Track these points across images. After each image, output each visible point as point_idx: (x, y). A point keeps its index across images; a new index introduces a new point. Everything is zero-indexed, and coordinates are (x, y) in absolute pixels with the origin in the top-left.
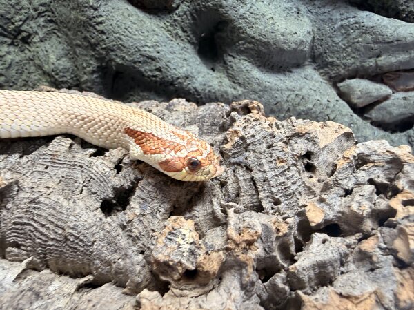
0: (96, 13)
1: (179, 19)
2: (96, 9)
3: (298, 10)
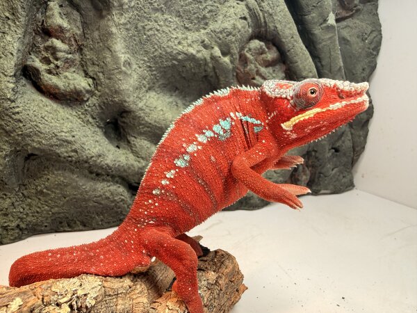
0: (13, 105)
1: (89, 109)
2: (13, 101)
3: (177, 103)
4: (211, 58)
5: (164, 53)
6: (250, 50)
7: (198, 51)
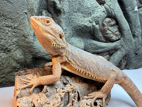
0: (33, 44)
2: (33, 43)
3: (80, 40)
4: (92, 26)
5: (77, 25)
6: (106, 22)
7: (88, 24)
